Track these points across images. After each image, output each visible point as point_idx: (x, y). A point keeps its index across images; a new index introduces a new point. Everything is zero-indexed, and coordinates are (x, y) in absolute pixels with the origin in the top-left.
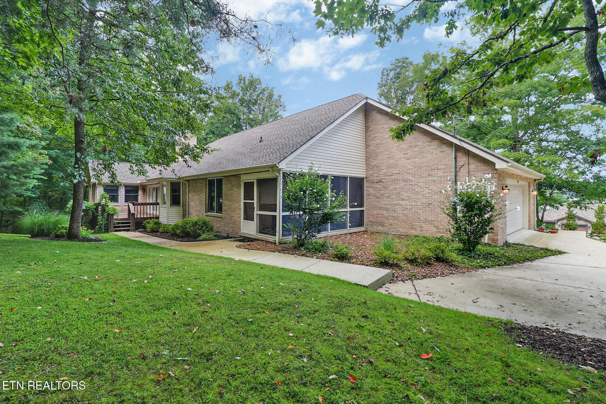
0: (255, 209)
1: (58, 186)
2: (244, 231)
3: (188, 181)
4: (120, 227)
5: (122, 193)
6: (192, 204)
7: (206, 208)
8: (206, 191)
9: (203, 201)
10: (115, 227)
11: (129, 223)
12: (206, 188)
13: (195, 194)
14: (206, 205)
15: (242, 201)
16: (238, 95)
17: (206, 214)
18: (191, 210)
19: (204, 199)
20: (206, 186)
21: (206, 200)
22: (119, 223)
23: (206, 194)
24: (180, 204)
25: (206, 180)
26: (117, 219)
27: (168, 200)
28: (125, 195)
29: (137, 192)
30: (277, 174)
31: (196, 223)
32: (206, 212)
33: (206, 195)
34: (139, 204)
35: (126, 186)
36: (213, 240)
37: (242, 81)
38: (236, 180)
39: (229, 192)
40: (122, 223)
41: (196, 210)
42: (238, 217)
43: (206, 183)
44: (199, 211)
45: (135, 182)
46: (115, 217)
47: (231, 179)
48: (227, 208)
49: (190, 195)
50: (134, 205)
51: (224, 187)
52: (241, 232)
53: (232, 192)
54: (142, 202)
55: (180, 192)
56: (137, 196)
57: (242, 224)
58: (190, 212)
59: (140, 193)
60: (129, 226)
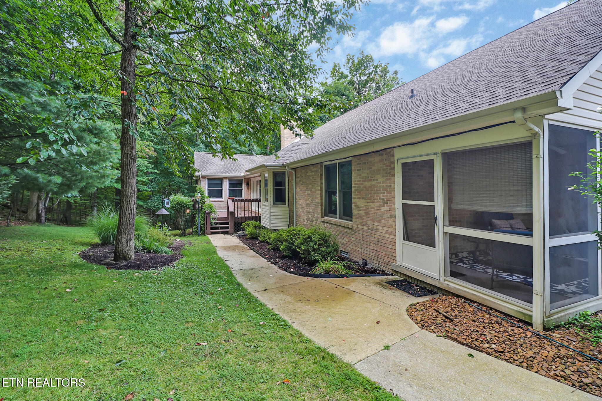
0: (440, 221)
1: (174, 181)
2: (404, 264)
3: (295, 169)
4: (217, 228)
5: (226, 186)
6: (300, 202)
7: (322, 209)
8: (322, 183)
9: (317, 198)
10: (212, 228)
11: (228, 223)
12: (321, 179)
13: (305, 188)
14: (322, 205)
15: (399, 202)
16: (346, 77)
17: (323, 219)
18: (300, 211)
19: (319, 196)
20: (321, 175)
21: (321, 197)
22: (217, 224)
23: (321, 188)
24: (285, 202)
25: (321, 166)
26: (214, 219)
27: (271, 196)
28: (229, 189)
29: (241, 185)
30: (537, 129)
31: (309, 237)
32: (322, 217)
33: (321, 190)
34: (243, 200)
35: (230, 180)
36: (343, 276)
37: (351, 61)
38: (381, 161)
39: (368, 184)
40: (221, 224)
41: (307, 212)
42: (388, 233)
43: (321, 171)
44: (311, 213)
45: (239, 175)
46: (212, 215)
47: (370, 160)
48: (362, 212)
49: (298, 189)
50: (233, 201)
51: (354, 175)
52: (398, 263)
53: (374, 183)
54: (246, 198)
55: (285, 187)
56: (242, 190)
57: (398, 247)
58: (298, 214)
59: (244, 187)
60: (228, 228)
